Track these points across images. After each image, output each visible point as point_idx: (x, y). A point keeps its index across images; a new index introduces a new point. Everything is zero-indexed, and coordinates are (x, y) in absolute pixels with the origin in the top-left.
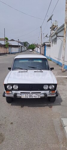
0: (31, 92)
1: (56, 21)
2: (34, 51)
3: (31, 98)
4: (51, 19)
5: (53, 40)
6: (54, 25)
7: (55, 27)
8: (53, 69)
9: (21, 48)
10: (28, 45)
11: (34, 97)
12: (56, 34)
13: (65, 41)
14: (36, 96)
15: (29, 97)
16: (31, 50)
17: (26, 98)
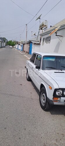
1: (46, 21)
2: (14, 48)
5: (44, 39)
6: (44, 25)
7: (44, 26)
9: (2, 43)
10: (6, 41)
12: (55, 33)
16: (11, 47)
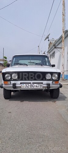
0: (32, 82)
3: (32, 87)
4: (48, 38)
5: (51, 55)
6: (51, 43)
8: (55, 66)
11: (35, 87)
12: (54, 46)
13: (64, 49)
14: (38, 86)
15: (30, 87)
17: (27, 88)
